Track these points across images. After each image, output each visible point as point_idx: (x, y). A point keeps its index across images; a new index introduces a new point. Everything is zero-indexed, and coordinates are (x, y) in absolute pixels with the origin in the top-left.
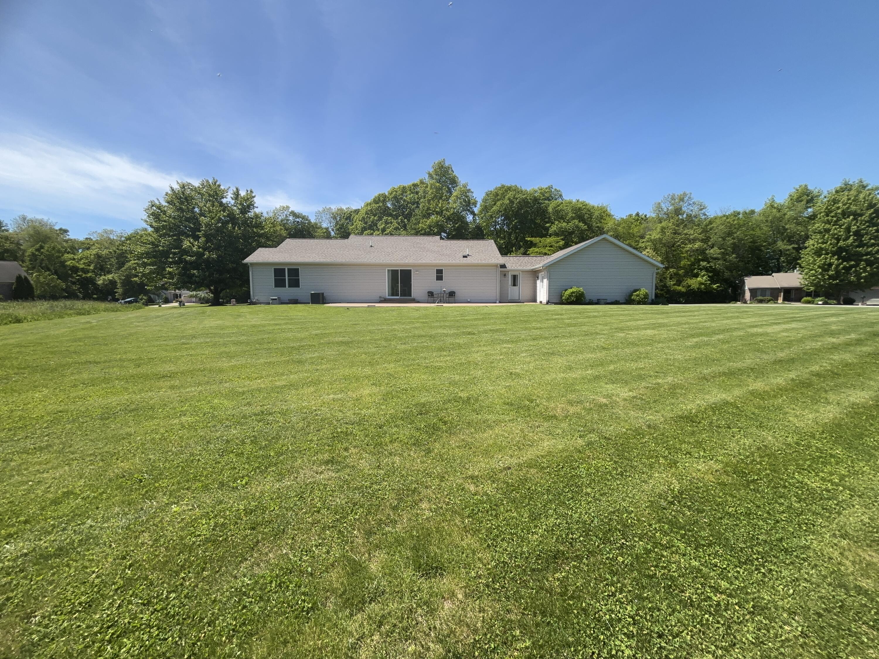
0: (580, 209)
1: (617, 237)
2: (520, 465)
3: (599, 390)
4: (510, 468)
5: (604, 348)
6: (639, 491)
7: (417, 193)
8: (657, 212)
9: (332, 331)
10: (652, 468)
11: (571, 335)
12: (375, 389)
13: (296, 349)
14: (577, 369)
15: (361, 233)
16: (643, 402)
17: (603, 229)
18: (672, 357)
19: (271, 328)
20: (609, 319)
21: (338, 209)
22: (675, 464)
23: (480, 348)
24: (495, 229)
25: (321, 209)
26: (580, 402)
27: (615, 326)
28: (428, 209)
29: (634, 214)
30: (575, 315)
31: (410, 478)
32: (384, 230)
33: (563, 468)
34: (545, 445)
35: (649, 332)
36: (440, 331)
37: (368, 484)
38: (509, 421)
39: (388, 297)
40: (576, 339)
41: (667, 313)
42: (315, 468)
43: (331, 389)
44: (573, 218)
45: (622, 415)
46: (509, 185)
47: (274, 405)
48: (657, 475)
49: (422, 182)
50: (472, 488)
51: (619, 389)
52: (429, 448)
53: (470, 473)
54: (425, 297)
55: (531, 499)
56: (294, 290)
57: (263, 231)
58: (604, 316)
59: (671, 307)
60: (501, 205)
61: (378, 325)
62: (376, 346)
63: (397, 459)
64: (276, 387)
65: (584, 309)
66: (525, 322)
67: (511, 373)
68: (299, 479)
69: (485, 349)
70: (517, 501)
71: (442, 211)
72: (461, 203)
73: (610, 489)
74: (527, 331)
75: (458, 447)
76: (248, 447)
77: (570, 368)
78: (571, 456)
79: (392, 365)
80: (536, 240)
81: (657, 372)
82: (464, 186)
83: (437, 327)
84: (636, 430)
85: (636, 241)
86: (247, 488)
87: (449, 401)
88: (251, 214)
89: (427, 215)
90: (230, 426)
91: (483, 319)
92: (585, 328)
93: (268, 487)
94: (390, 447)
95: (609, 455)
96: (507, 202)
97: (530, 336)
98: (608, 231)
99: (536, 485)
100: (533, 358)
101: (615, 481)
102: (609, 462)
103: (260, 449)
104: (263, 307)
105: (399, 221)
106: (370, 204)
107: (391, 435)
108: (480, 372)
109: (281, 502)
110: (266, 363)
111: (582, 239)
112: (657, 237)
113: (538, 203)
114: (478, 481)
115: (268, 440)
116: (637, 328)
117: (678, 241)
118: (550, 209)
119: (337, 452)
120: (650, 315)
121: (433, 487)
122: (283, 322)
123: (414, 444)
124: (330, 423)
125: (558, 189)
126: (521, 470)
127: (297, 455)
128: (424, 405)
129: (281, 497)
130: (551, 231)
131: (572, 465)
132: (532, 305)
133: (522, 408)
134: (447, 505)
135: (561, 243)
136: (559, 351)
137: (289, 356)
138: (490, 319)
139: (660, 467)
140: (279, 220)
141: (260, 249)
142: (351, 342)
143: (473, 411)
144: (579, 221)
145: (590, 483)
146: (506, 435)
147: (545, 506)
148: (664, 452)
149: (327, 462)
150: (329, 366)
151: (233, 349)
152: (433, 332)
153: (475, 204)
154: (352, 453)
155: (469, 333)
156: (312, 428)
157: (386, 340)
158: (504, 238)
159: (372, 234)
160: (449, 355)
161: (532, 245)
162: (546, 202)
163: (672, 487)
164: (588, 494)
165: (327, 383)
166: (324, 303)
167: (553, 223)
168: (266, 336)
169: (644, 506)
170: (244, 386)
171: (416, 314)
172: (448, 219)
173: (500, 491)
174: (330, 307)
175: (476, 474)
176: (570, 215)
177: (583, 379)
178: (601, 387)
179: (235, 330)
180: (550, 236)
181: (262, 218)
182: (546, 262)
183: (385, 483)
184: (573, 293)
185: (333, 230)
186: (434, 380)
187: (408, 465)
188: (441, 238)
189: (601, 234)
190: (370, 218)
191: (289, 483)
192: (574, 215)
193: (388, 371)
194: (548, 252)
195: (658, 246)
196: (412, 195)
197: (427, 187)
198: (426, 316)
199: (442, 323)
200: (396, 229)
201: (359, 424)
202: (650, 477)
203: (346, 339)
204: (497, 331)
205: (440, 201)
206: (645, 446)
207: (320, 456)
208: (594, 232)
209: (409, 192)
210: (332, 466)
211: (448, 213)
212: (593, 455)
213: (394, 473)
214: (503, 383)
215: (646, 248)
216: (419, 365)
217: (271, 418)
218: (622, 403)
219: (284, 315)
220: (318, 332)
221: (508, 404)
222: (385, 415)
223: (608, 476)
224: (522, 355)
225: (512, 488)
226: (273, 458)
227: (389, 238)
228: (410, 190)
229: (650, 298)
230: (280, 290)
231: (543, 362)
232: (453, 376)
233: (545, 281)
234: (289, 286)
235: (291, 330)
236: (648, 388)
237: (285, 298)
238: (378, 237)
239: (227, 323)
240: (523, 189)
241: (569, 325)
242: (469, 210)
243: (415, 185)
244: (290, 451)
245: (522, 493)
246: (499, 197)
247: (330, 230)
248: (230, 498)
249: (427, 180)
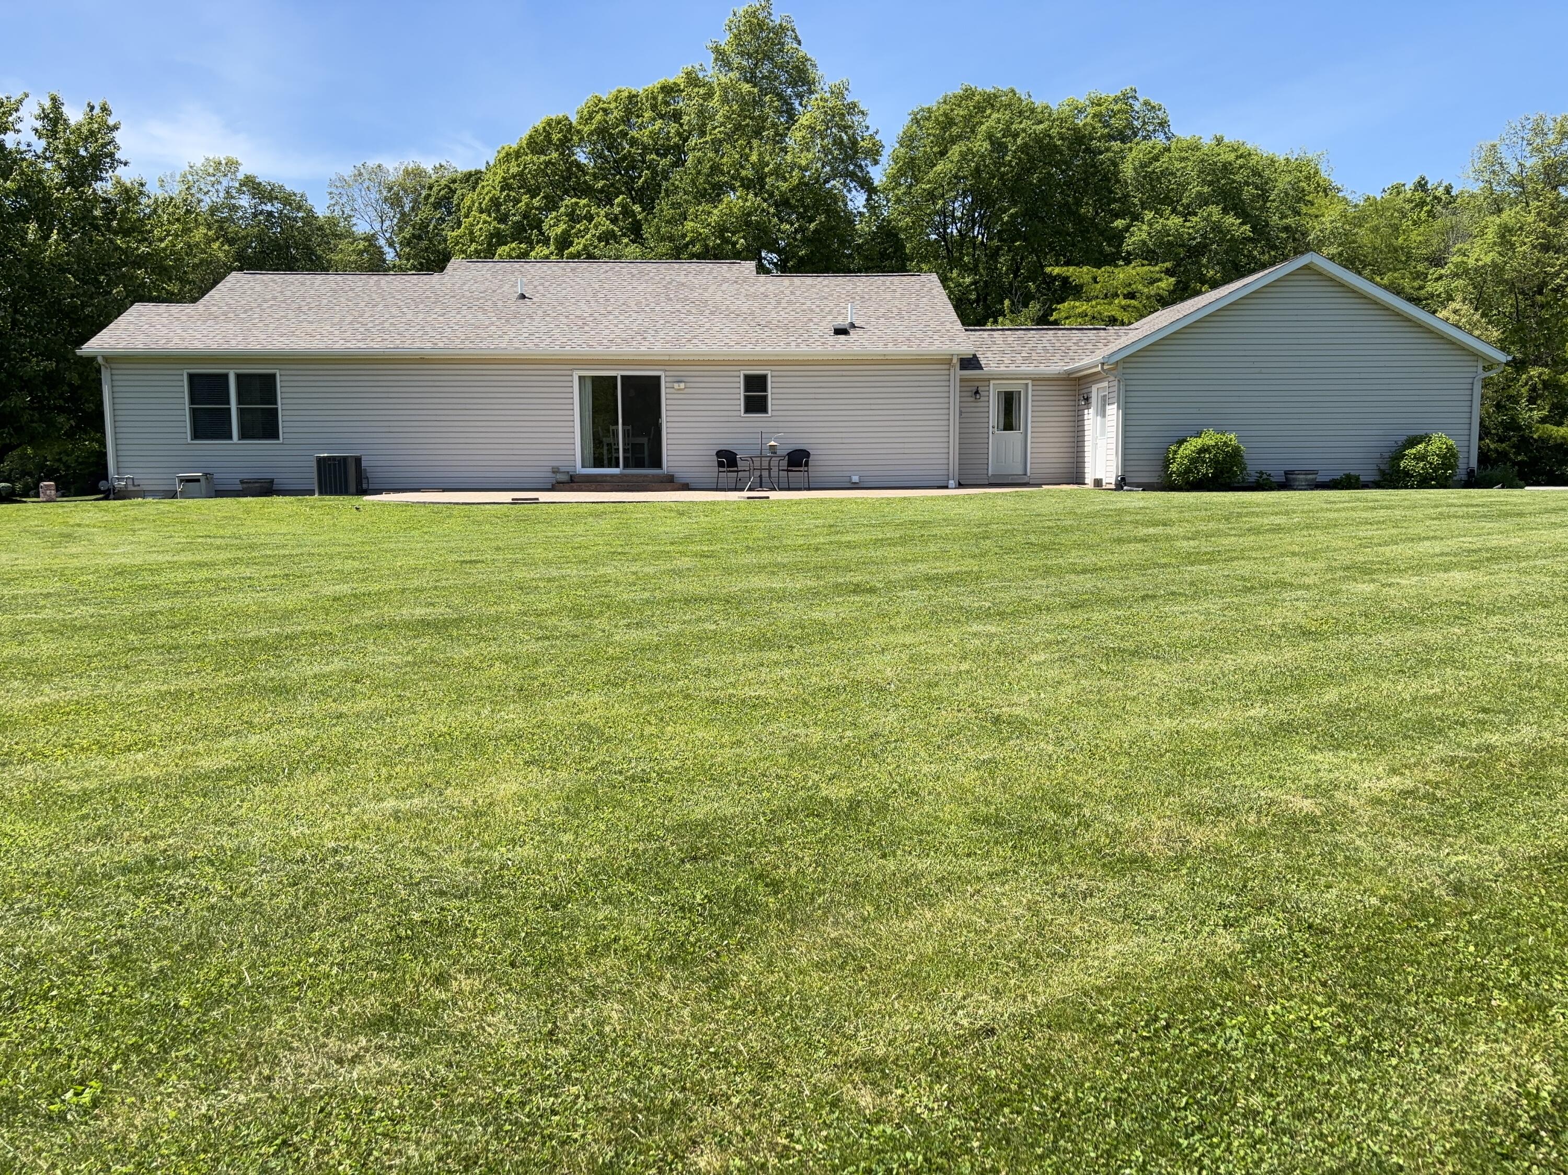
0: (1226, 168)
1: (1351, 261)
2: (1024, 1021)
3: (1287, 770)
4: (992, 1031)
5: (1306, 633)
6: (1422, 1099)
7: (677, 116)
8: (1487, 176)
9: (391, 584)
10: (1465, 1023)
11: (1198, 590)
12: (540, 779)
13: (267, 647)
14: (1216, 701)
15: (487, 253)
16: (1437, 808)
17: (1305, 234)
18: (1534, 661)
19: (181, 577)
20: (1320, 536)
21: (407, 173)
22: (1542, 1009)
23: (892, 638)
24: (943, 237)
25: (347, 171)
26: (1225, 811)
27: (1344, 558)
28: (716, 169)
29: (1410, 186)
30: (1212, 525)
31: (656, 1069)
32: (564, 243)
33: (1167, 1027)
34: (1111, 953)
35: (1460, 578)
36: (759, 582)
37: (514, 1091)
38: (991, 876)
39: (580, 470)
40: (1212, 605)
41: (1521, 515)
42: (333, 1044)
43: (389, 778)
44: (1204, 201)
45: (1368, 853)
46: (991, 90)
47: (192, 834)
48: (1482, 1047)
49: (693, 80)
50: (866, 1099)
51: (1355, 766)
52: (722, 972)
53: (857, 1051)
54: (708, 467)
55: (1062, 1130)
56: (260, 447)
57: (143, 249)
58: (1308, 527)
59: (1532, 494)
60: (963, 156)
61: (548, 563)
62: (540, 634)
63: (613, 1010)
64: (200, 777)
65: (1243, 505)
66: (1044, 547)
67: (997, 720)
68: (276, 1084)
69: (908, 639)
70: (1015, 1140)
71: (761, 179)
72: (826, 151)
73: (1326, 1095)
74: (1052, 580)
75: (818, 966)
76: (102, 981)
77: (1195, 701)
78: (1197, 989)
79: (596, 698)
80: (1080, 274)
81: (1485, 710)
82: (838, 93)
83: (749, 570)
84: (1415, 899)
85: (1418, 276)
86: (97, 1117)
87: (790, 813)
88: (104, 187)
89: (714, 193)
90: (39, 909)
91: (904, 541)
92: (1244, 568)
93: (172, 1114)
94: (589, 970)
95: (1324, 984)
96: (981, 146)
97: (1062, 595)
98: (1321, 243)
99: (1079, 1085)
100: (1070, 670)
101: (1343, 1070)
102: (1321, 1006)
103: (142, 984)
104: (151, 507)
105: (617, 210)
106: (518, 154)
107: (593, 931)
108: (893, 716)
109: (217, 1160)
110: (162, 695)
111: (1235, 271)
112: (1488, 259)
113: (1088, 150)
114: (885, 1076)
115: (170, 956)
116: (1418, 567)
117: (1557, 274)
118: (1128, 170)
119: (411, 988)
120: (1461, 523)
121: (735, 1100)
122: (224, 556)
123: (671, 960)
124: (386, 895)
125: (1154, 102)
126: (1030, 1036)
127: (270, 1002)
128: (705, 827)
129: (215, 1147)
130: (1130, 243)
131: (1197, 1020)
132: (1069, 494)
133: (1035, 835)
134: (780, 1157)
135: (1163, 284)
136: (1157, 645)
137: (245, 669)
138: (924, 540)
139: (1491, 1023)
140: (205, 207)
141: (137, 307)
142: (458, 622)
143: (871, 844)
144: (1225, 211)
145: (1261, 1079)
146: (981, 922)
147: (1109, 1154)
148: (1507, 973)
149: (375, 1025)
150: (379, 702)
151: (46, 647)
152: (736, 585)
153: (874, 153)
154: (460, 992)
155: (857, 589)
156: (322, 909)
157: (577, 613)
158: (974, 270)
159: (524, 256)
160: (788, 663)
161: (1069, 290)
162: (1116, 145)
163: (1531, 1087)
164: (1252, 1114)
165: (375, 760)
166: (362, 491)
167: (1136, 217)
168: (164, 604)
169: (1438, 1149)
170: (87, 774)
171: (678, 527)
172: (783, 203)
173: (960, 1109)
174: (384, 504)
175: (880, 1051)
176: (1195, 189)
177: (1236, 734)
178: (1296, 761)
179: (55, 585)
180: (1128, 262)
181: (144, 201)
182: (1113, 347)
183: (574, 1090)
184: (1204, 450)
185: (391, 245)
186: (739, 743)
187: (649, 1030)
188: (762, 269)
189: (1297, 252)
190: (517, 201)
191: (242, 1098)
192: (1206, 189)
193: (583, 718)
194: (1119, 315)
195: (1489, 289)
196: (659, 123)
197: (709, 95)
198: (711, 535)
199: (766, 558)
200: (607, 237)
201: (484, 893)
202: (1461, 1054)
203: (439, 611)
204: (950, 579)
205: (755, 143)
206: (1442, 953)
207: (352, 1006)
208: (1273, 247)
209: (648, 114)
210: (391, 1037)
211: (784, 186)
212: (1271, 984)
213: (602, 1054)
214: (971, 754)
215: (1450, 298)
216: (687, 697)
217: (180, 880)
218: (1366, 814)
219: (228, 532)
220: (344, 588)
221: (986, 820)
222: (572, 864)
223: (1320, 1054)
224: (1035, 658)
225: (999, 1096)
226: (189, 1013)
227: (584, 268)
228: (654, 107)
229: (1462, 465)
230: (212, 447)
231: (1105, 682)
232: (802, 731)
233: (1112, 410)
234: (243, 435)
235: (248, 584)
236: (1453, 760)
237: (232, 477)
238: (545, 267)
239: (27, 562)
240: (1039, 103)
241: (1192, 558)
242: (852, 176)
243: (669, 90)
244: (247, 989)
245: (1031, 1112)
246: (955, 131)
247: (382, 242)
248: (39, 1152)
249: (711, 73)
